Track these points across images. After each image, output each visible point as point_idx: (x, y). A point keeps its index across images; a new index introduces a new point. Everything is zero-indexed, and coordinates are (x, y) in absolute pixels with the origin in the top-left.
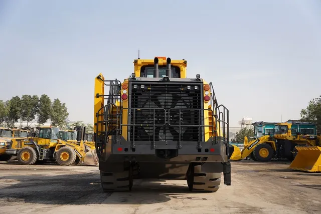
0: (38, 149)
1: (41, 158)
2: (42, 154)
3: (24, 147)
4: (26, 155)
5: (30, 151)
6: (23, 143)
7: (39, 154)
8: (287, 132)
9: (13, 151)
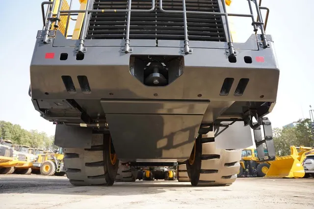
0: (57, 163)
1: (58, 170)
2: (59, 167)
3: (47, 161)
4: (47, 168)
5: (50, 164)
6: (46, 158)
7: (57, 167)
8: (252, 154)
9: (38, 164)
